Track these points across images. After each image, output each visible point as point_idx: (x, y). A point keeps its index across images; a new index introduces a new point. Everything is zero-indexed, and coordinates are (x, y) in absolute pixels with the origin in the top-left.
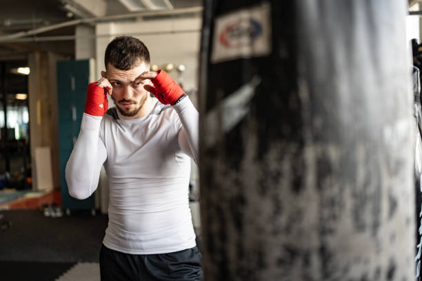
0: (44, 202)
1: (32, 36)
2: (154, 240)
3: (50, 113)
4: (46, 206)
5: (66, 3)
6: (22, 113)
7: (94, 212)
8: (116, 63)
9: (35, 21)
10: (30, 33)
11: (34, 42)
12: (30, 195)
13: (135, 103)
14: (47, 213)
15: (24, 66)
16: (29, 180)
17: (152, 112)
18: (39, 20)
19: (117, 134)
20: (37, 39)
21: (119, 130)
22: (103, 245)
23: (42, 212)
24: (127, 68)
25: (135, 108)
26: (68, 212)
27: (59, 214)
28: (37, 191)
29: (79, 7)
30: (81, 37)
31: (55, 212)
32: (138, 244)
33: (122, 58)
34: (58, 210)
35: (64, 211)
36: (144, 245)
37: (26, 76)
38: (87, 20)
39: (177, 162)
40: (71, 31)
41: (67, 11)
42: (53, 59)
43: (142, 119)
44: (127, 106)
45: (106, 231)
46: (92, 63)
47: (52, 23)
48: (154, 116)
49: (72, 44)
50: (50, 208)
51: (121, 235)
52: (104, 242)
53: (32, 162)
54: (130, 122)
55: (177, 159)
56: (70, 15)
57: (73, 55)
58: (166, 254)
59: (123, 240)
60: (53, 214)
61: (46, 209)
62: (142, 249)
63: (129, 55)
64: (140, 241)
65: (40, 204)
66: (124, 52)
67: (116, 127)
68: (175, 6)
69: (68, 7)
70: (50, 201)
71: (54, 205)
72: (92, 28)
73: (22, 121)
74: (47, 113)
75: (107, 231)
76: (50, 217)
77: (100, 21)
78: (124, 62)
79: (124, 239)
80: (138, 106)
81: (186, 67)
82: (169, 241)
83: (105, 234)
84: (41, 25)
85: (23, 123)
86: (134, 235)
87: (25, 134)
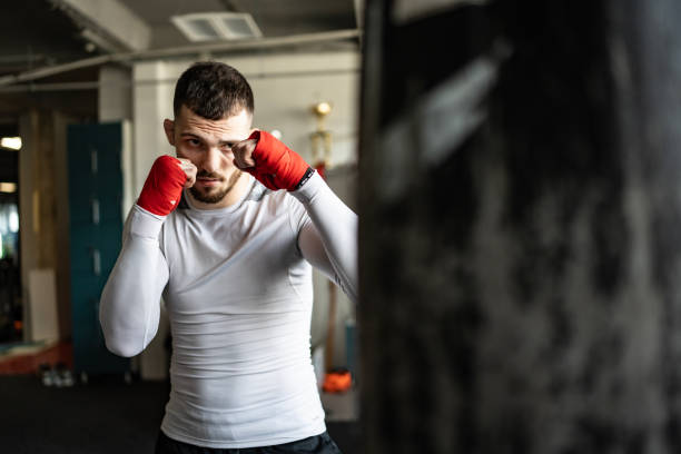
0: (43, 361)
1: (26, 83)
2: (250, 421)
3: (54, 212)
4: (46, 368)
5: (83, 28)
6: (8, 215)
7: (128, 378)
8: (196, 106)
9: (31, 57)
10: (23, 77)
11: (29, 93)
12: (19, 351)
13: (222, 180)
14: (48, 381)
15: (12, 134)
16: (18, 325)
17: (248, 197)
18: (38, 57)
19: (185, 237)
20: (34, 88)
21: (190, 229)
22: (162, 433)
23: (40, 379)
24: (216, 116)
25: (221, 190)
26: (84, 378)
27: (68, 382)
28: (31, 343)
29: (106, 35)
30: (108, 84)
31: (62, 378)
32: (224, 430)
33: (209, 99)
34: (67, 374)
35: (77, 377)
36: (235, 431)
37: (15, 153)
38: (119, 57)
39: (291, 285)
40: (92, 74)
41: (85, 42)
42: (60, 123)
43: (230, 209)
44: (208, 184)
45: (167, 409)
46: (127, 127)
47: (60, 62)
48: (252, 204)
49: (94, 95)
50: (54, 372)
51: (194, 414)
52: (163, 428)
53: (24, 294)
54: (208, 214)
55: (291, 278)
56: (90, 48)
57: (95, 115)
58: (273, 447)
59: (196, 424)
60: (58, 382)
61: (46, 374)
62: (231, 439)
63: (221, 94)
64: (227, 424)
65: (36, 365)
66: (212, 87)
67: (184, 225)
68: (266, 33)
69: (87, 34)
70: (53, 359)
71: (61, 367)
72: (127, 71)
73: (9, 228)
74: (50, 212)
75: (169, 408)
76: (54, 387)
77: (140, 59)
78: (213, 105)
79: (200, 421)
80: (225, 186)
81: (282, 134)
82: (279, 423)
83: (164, 413)
84: (42, 64)
85: (9, 232)
86: (217, 413)
87: (12, 250)
